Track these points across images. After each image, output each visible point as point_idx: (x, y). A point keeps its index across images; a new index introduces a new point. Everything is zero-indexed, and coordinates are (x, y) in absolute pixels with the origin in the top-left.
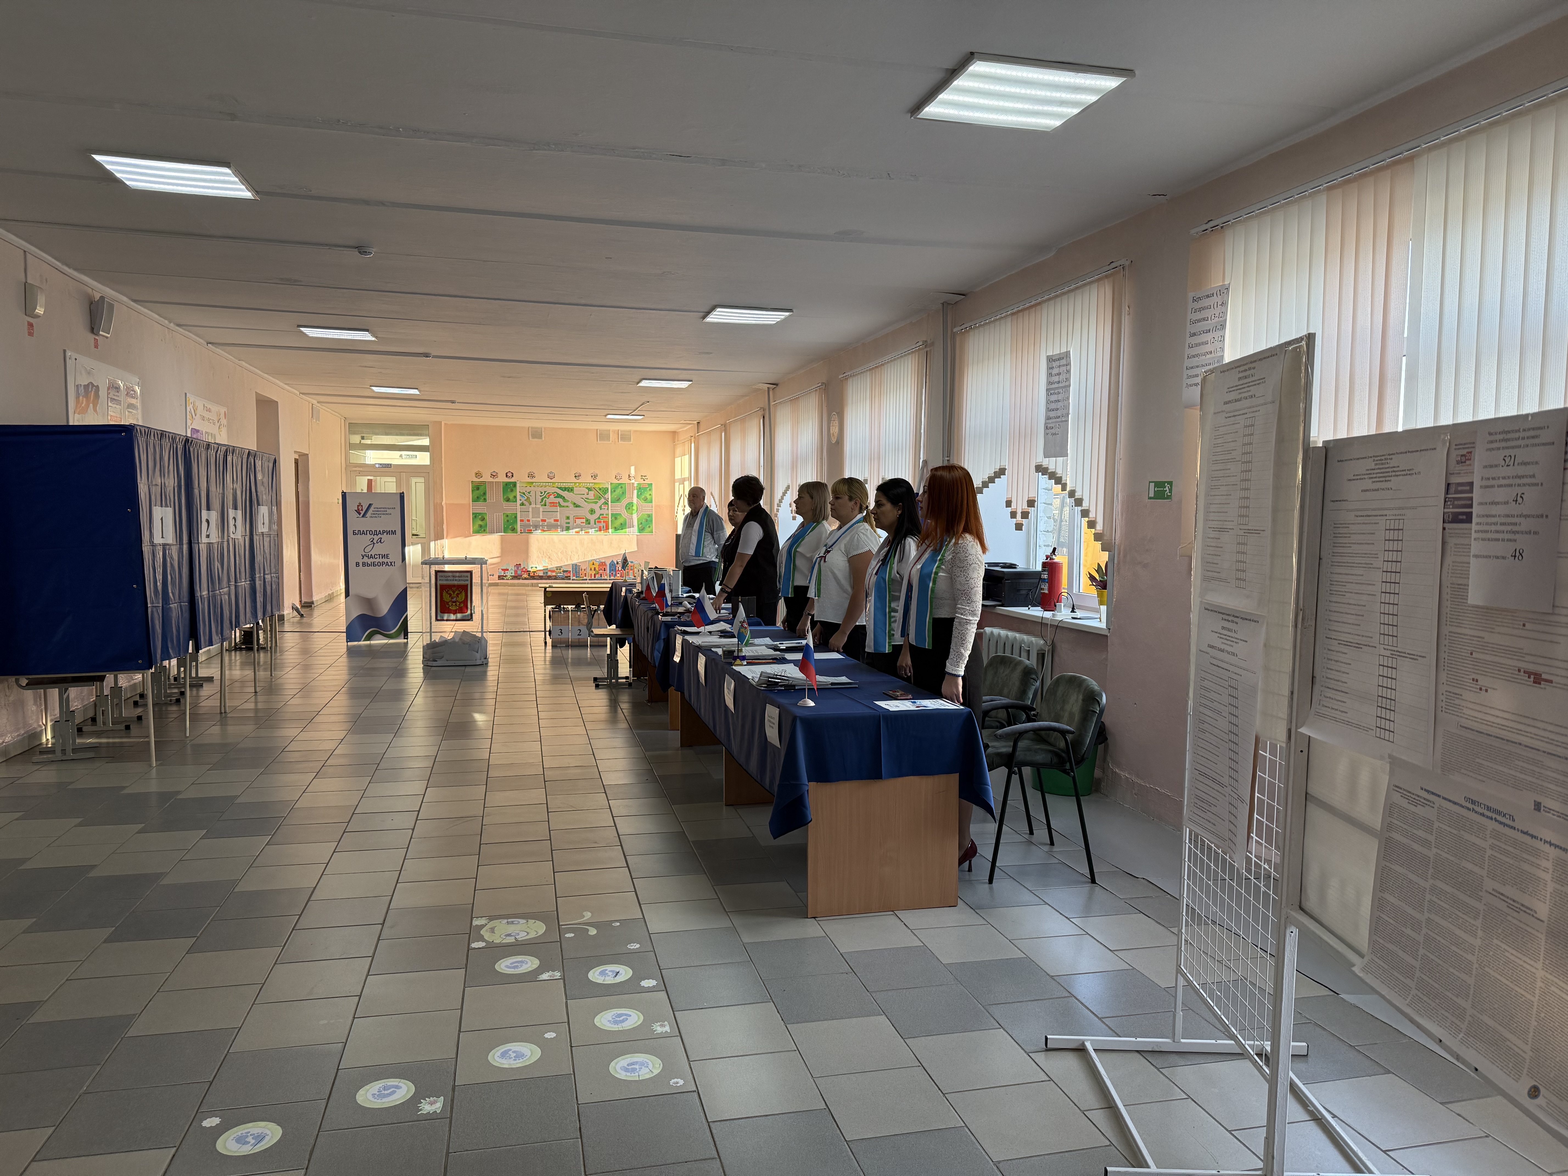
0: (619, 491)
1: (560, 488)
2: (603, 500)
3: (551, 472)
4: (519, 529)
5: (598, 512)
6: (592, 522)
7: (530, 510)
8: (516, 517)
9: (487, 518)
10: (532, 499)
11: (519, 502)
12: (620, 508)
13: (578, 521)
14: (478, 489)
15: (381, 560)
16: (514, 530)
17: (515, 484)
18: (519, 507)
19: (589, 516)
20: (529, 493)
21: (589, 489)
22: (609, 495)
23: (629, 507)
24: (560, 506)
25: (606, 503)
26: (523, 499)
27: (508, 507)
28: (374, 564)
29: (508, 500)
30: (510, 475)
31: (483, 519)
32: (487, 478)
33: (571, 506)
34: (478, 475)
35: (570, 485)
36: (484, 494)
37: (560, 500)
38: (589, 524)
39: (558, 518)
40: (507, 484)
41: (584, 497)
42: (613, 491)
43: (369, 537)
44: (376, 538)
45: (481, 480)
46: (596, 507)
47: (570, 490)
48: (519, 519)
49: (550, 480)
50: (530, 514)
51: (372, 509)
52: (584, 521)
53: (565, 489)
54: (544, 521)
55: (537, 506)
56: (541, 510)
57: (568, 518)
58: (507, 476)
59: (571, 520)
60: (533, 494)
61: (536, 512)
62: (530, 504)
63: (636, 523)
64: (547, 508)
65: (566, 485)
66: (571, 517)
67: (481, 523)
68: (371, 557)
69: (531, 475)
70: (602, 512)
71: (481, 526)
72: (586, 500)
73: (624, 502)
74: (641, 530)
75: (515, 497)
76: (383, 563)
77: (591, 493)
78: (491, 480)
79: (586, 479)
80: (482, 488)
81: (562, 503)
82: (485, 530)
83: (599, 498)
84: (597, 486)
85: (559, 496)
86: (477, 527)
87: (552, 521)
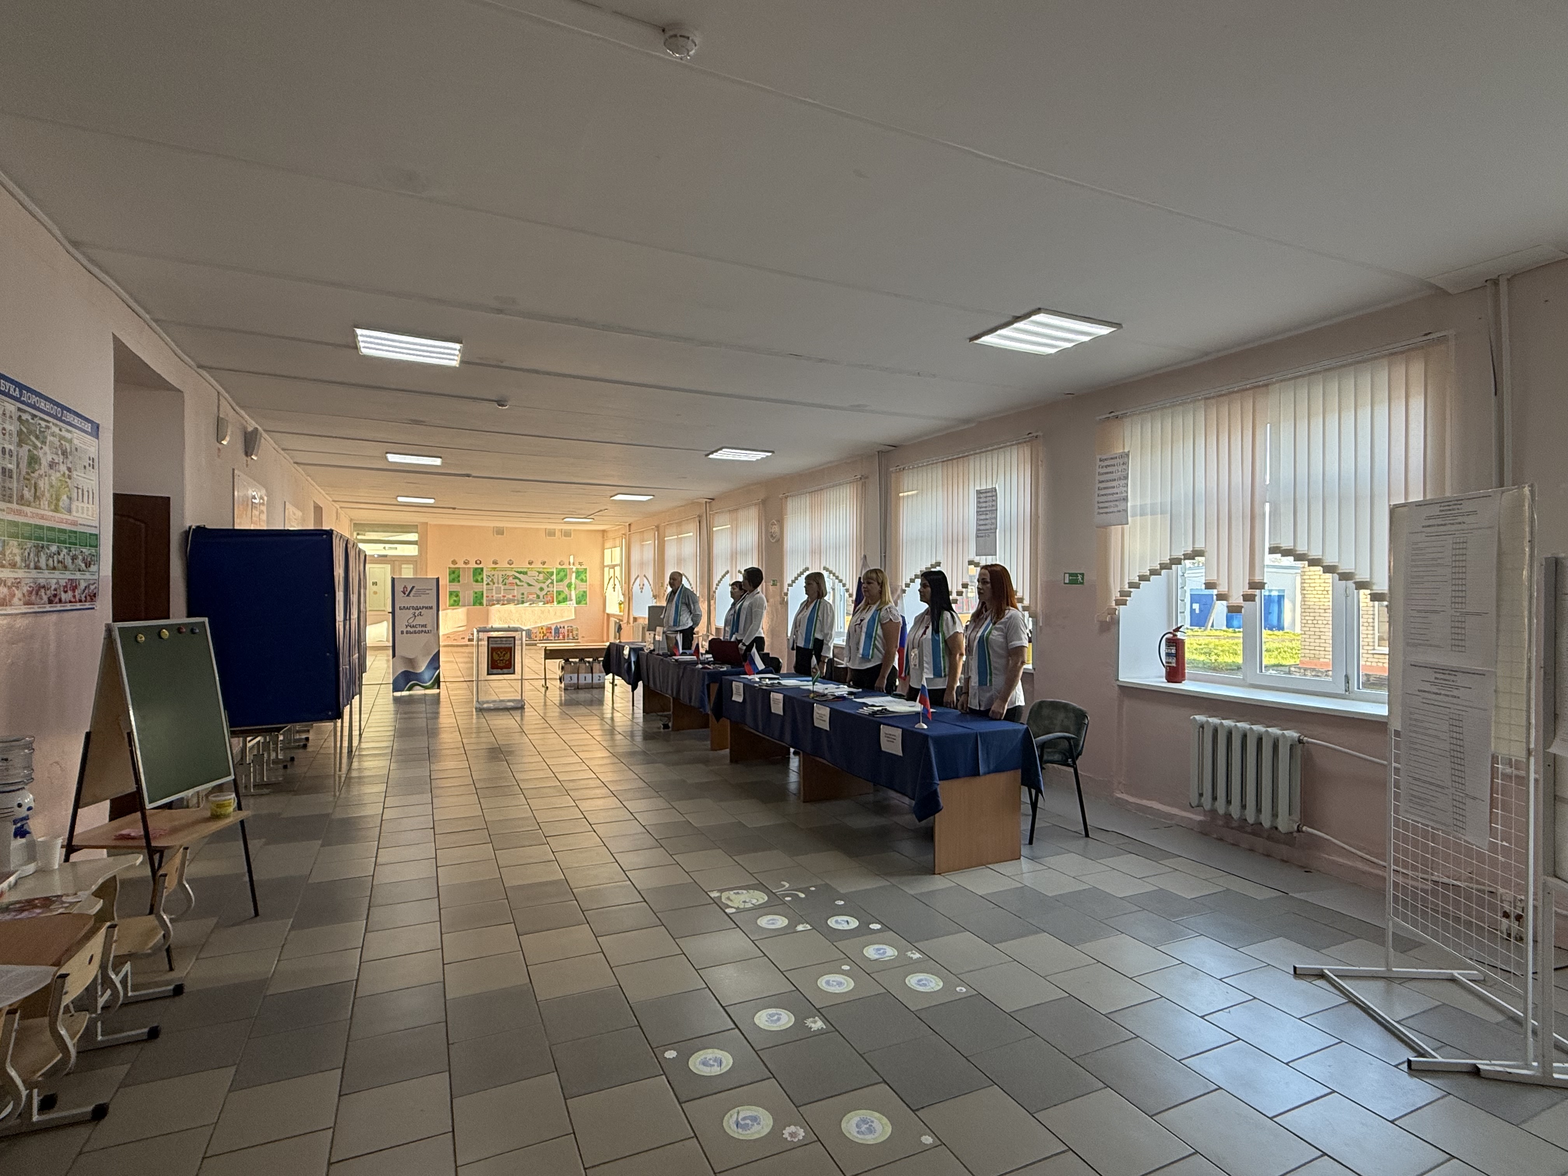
0: (562, 574)
1: (517, 572)
2: (550, 581)
3: (510, 560)
4: (485, 603)
5: (546, 590)
6: (541, 597)
7: (494, 588)
8: (483, 594)
9: (460, 595)
10: (496, 581)
11: (485, 583)
12: (562, 587)
13: (531, 597)
14: (454, 572)
15: (421, 629)
16: (481, 604)
17: (482, 569)
18: (485, 587)
19: (539, 592)
20: (493, 575)
21: (540, 573)
22: (554, 577)
23: (569, 586)
24: (517, 585)
25: (552, 583)
26: (489, 581)
27: (477, 587)
28: (415, 632)
29: (477, 581)
30: (478, 562)
31: (457, 596)
32: (461, 565)
33: (526, 585)
34: (454, 562)
35: (525, 570)
36: (459, 576)
37: (517, 581)
38: (539, 598)
39: (516, 594)
40: (476, 569)
41: (535, 578)
42: (558, 574)
43: (412, 611)
44: (417, 612)
45: (456, 566)
46: (544, 586)
47: (525, 573)
48: (485, 595)
49: (509, 566)
50: (494, 591)
51: (414, 590)
52: (535, 596)
53: (520, 573)
54: (504, 596)
55: (500, 585)
56: (502, 588)
57: (523, 594)
58: (476, 563)
59: (525, 596)
60: (496, 576)
61: (498, 591)
62: (494, 584)
63: (574, 597)
64: (507, 587)
65: (522, 570)
66: (525, 593)
67: (455, 599)
68: (413, 626)
69: (495, 563)
70: (549, 589)
71: (455, 601)
72: (537, 581)
73: (566, 582)
74: (578, 602)
75: (482, 579)
76: (422, 631)
77: (541, 575)
78: (464, 566)
79: (538, 565)
80: (456, 573)
81: (519, 583)
82: (458, 604)
83: (547, 579)
84: (545, 570)
85: (516, 578)
86: (452, 601)
87: (510, 597)
